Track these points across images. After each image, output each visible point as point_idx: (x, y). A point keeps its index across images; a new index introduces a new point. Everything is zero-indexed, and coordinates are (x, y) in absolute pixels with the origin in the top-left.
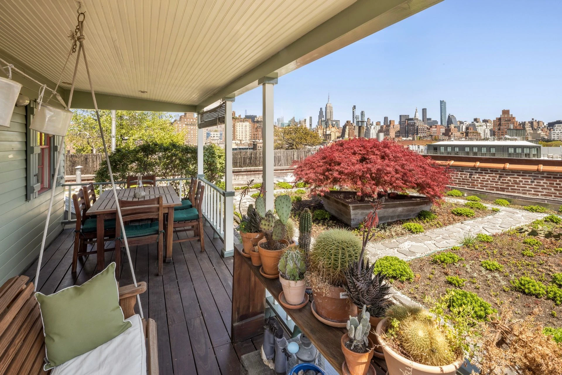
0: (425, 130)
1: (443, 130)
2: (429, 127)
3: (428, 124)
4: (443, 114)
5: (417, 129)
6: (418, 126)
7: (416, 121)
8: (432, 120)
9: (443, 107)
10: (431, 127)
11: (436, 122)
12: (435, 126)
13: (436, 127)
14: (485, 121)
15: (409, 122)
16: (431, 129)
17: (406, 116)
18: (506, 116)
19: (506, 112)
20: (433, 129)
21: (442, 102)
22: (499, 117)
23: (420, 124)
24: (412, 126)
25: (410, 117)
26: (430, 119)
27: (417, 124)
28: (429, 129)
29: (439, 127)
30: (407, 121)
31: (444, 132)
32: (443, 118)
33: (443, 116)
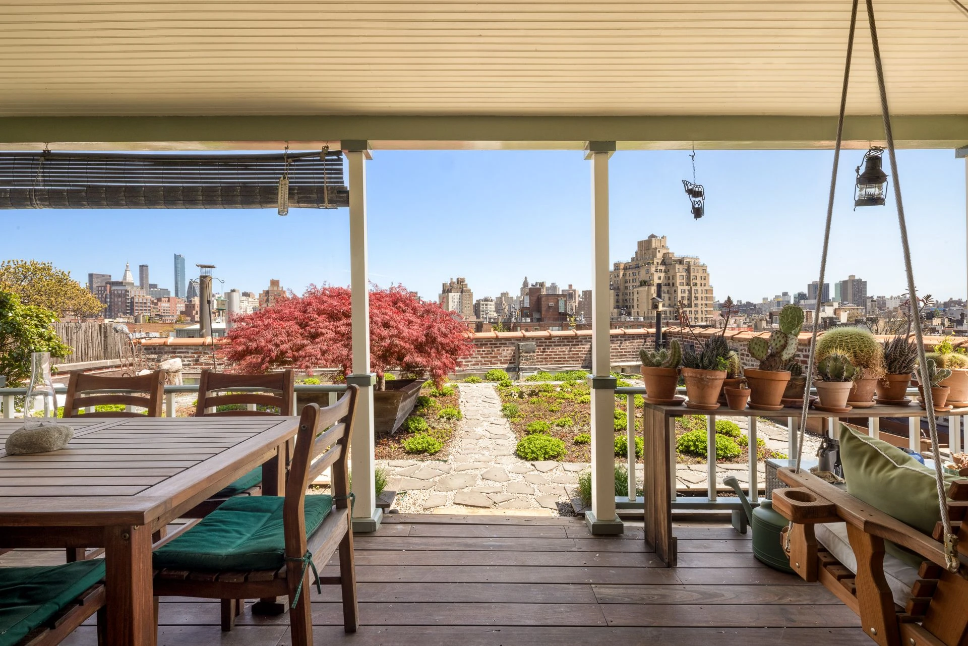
0: (149, 304)
1: (181, 307)
2: (155, 301)
3: (152, 294)
4: (179, 278)
5: (132, 303)
6: (133, 298)
7: (128, 288)
8: (160, 287)
9: (179, 266)
10: (159, 300)
11: (166, 291)
12: (167, 299)
13: (169, 301)
14: (246, 294)
15: (114, 288)
16: (159, 303)
17: (103, 276)
18: (275, 288)
19: (275, 283)
20: (163, 305)
21: (177, 257)
22: (267, 289)
23: (137, 293)
24: (119, 296)
25: (113, 279)
26: (154, 286)
27: (131, 294)
28: (156, 304)
29: (175, 301)
30: (108, 286)
31: (184, 309)
32: (179, 286)
33: (179, 283)
